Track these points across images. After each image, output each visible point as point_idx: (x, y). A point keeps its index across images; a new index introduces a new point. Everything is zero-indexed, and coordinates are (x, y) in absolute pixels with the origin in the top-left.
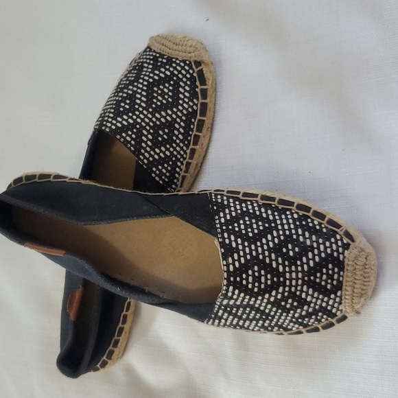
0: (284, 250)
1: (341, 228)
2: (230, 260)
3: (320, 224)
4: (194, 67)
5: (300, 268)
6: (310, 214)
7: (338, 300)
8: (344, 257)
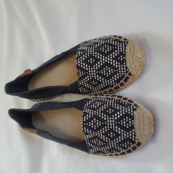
0: (108, 111)
1: (133, 103)
2: (85, 117)
4: (128, 73)
5: (113, 118)
7: (133, 134)
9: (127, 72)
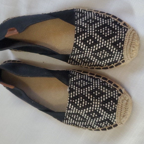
0: (94, 93)
1: (118, 88)
2: (71, 94)
3: (110, 85)
5: (99, 101)
6: (107, 81)
7: (114, 116)
8: (118, 99)
9: (121, 59)
